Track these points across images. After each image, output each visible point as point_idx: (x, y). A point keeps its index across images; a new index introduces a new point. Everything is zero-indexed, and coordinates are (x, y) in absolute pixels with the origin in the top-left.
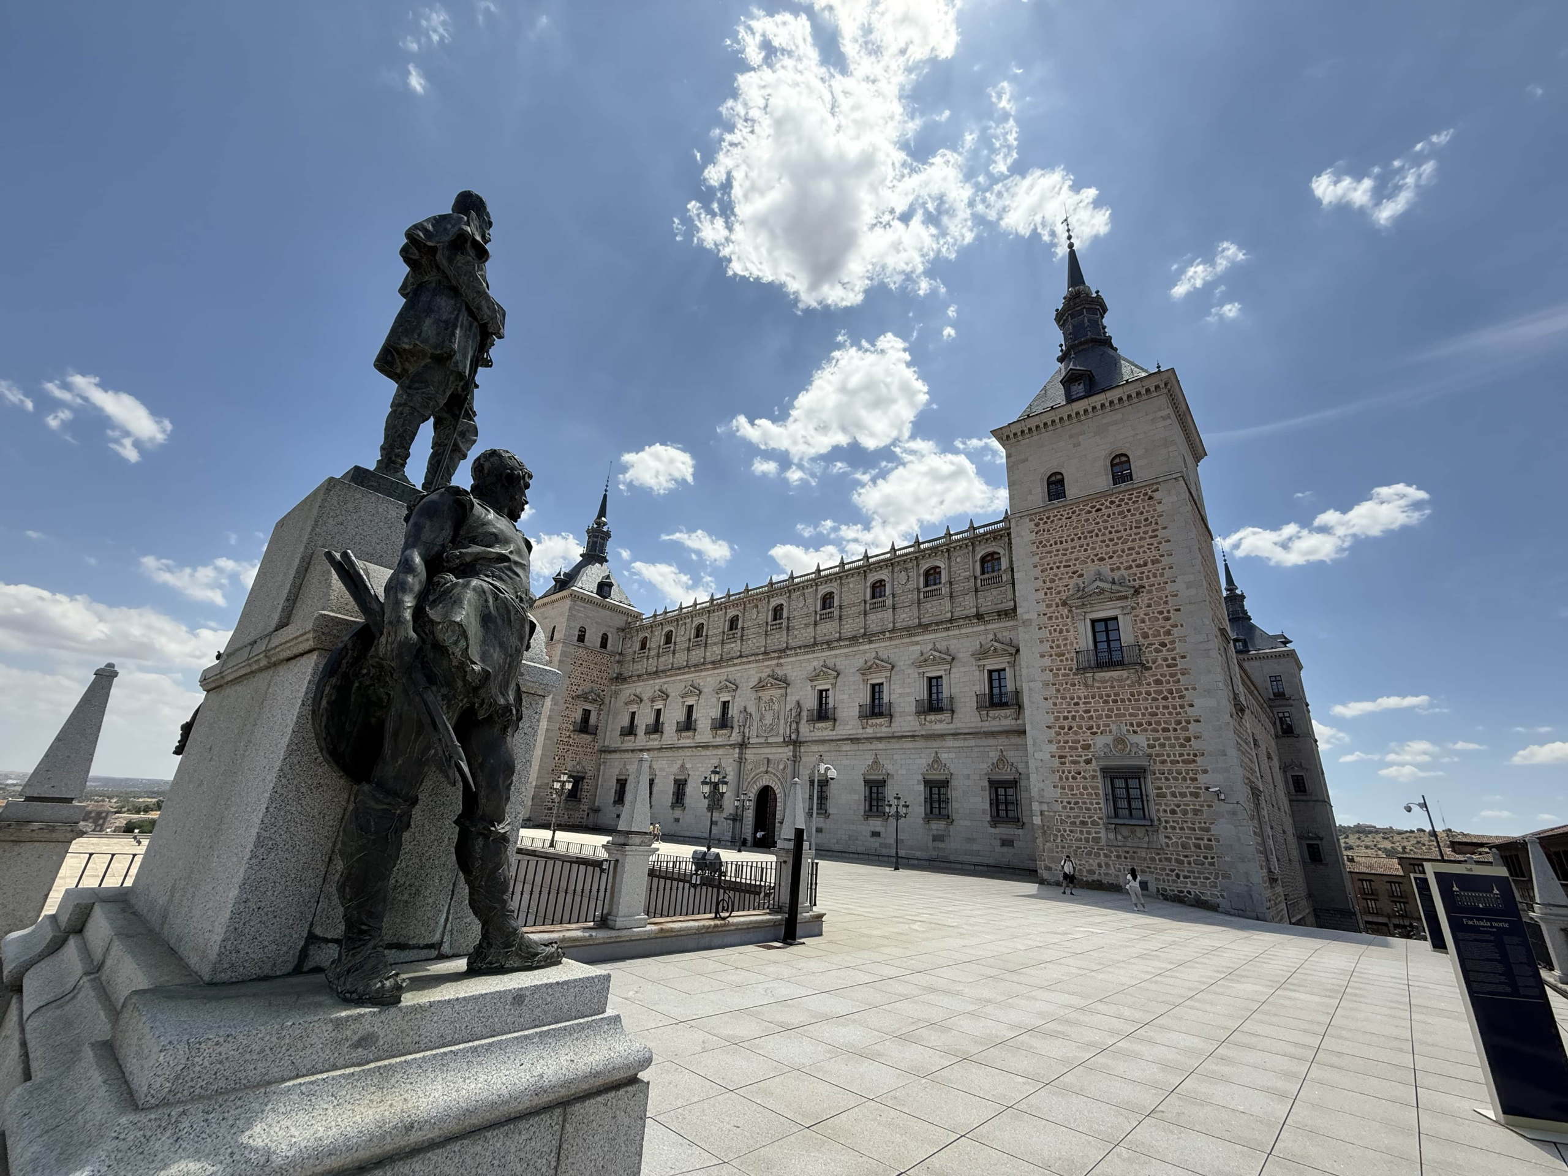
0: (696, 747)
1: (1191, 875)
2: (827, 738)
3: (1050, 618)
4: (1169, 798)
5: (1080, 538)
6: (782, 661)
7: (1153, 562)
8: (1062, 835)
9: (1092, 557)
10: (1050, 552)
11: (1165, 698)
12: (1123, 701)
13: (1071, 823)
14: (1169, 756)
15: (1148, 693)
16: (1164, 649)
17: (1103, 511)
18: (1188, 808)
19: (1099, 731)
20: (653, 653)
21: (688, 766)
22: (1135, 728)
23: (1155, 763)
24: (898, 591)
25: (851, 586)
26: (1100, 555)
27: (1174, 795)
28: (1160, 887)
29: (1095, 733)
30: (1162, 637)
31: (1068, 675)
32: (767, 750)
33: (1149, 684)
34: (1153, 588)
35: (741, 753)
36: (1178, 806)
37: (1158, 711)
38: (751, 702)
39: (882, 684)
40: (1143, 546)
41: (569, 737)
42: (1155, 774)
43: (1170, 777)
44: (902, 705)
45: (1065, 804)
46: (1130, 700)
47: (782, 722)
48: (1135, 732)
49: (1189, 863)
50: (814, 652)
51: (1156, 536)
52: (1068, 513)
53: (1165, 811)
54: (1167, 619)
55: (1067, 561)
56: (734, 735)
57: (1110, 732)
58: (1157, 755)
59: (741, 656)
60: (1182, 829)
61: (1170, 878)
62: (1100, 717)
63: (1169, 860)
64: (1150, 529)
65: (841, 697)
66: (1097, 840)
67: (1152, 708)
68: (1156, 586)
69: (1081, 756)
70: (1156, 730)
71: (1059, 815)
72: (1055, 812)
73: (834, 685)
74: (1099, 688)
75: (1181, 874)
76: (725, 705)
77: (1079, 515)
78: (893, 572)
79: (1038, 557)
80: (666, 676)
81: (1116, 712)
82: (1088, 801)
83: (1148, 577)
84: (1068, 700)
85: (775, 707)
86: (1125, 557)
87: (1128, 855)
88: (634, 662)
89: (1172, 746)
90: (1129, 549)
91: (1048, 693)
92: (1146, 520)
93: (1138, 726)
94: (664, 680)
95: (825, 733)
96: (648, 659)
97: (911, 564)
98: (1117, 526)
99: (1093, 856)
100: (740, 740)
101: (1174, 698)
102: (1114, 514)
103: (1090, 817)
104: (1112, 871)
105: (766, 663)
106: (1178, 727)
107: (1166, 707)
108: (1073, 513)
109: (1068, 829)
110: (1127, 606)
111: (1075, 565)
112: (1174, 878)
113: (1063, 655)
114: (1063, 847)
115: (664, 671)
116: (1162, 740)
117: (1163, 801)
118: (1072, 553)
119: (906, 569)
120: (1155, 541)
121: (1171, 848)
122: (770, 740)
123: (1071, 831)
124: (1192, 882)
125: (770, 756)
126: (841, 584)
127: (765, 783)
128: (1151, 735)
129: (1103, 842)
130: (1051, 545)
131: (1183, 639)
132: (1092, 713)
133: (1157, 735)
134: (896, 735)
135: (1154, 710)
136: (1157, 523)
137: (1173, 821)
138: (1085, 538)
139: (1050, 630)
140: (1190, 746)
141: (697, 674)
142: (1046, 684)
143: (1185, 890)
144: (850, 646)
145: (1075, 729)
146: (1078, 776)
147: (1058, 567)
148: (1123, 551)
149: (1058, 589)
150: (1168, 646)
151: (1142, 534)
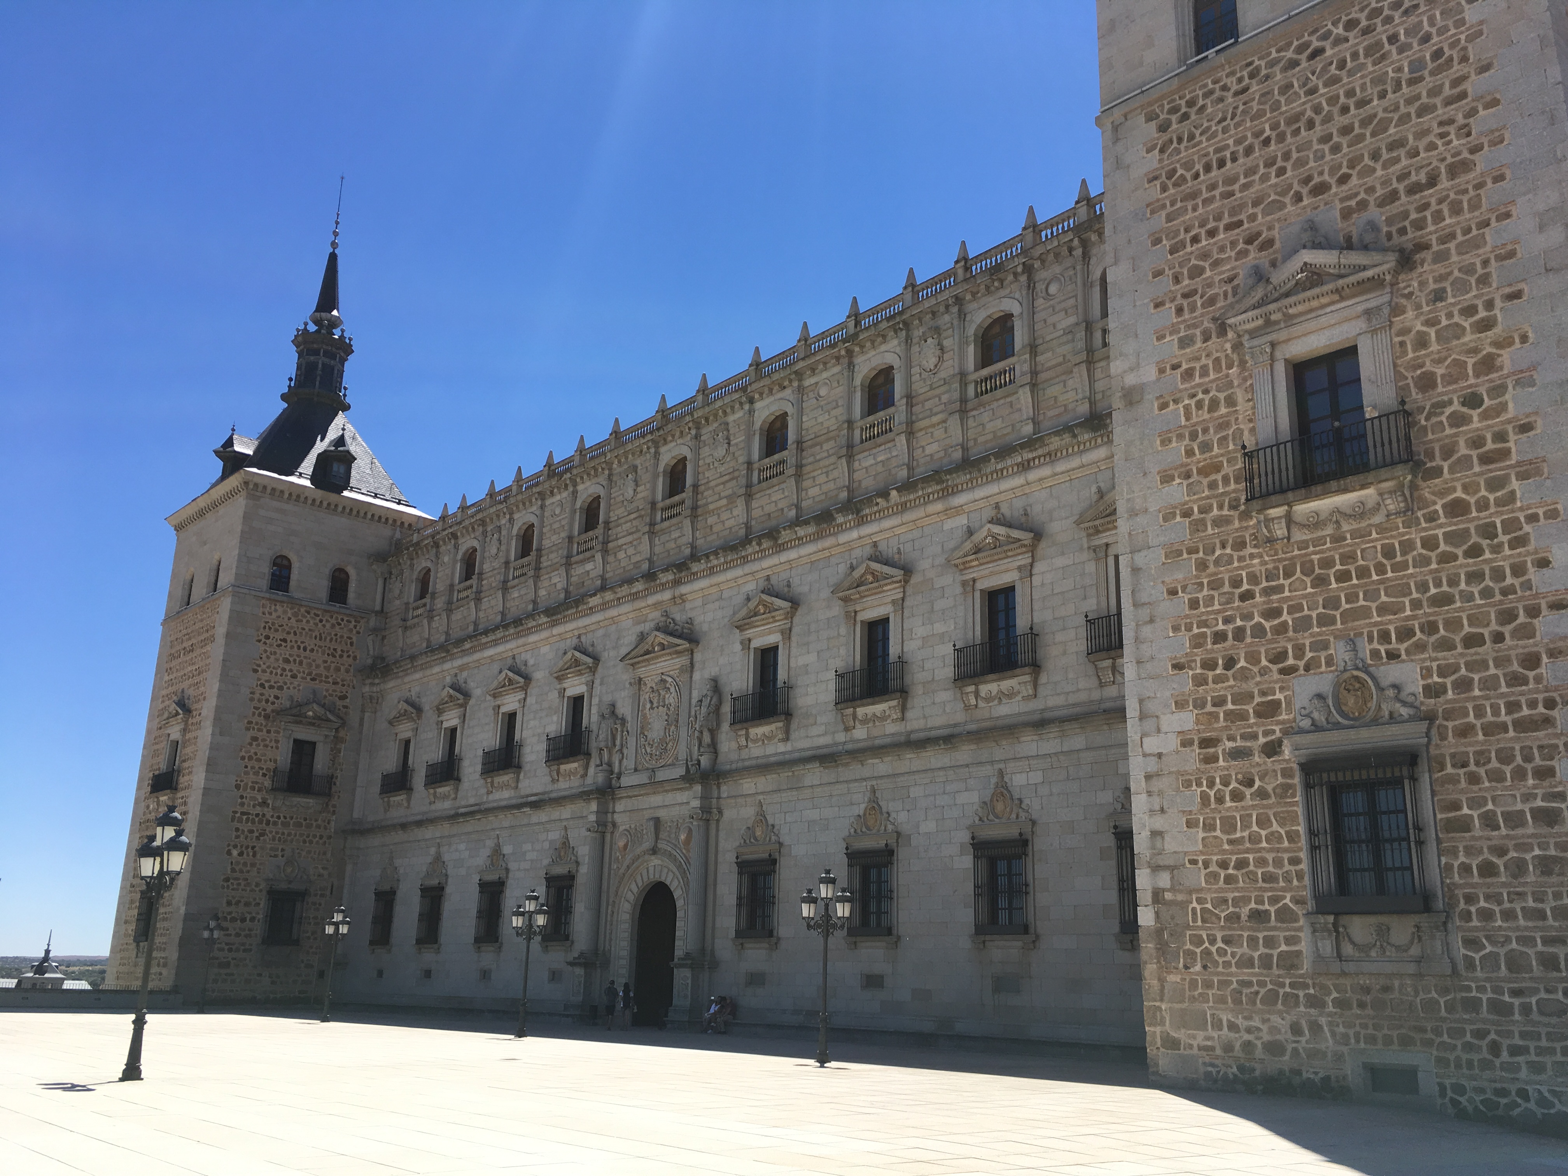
0: (519, 806)
1: (1532, 1045)
2: (773, 759)
3: (1189, 374)
4: (1477, 831)
5: (1267, 142)
6: (684, 589)
7: (1453, 171)
8: (1207, 953)
9: (1296, 187)
10: (1194, 195)
11: (1475, 551)
12: (1363, 573)
13: (1228, 918)
14: (1479, 712)
15: (1430, 543)
16: (1475, 414)
17: (1329, 52)
18: (1528, 857)
19: (1301, 664)
20: (440, 603)
21: (507, 850)
22: (1394, 645)
23: (1443, 738)
24: (919, 387)
25: (823, 392)
26: (1317, 180)
27: (1489, 821)
28: (1447, 1082)
29: (1292, 670)
30: (1472, 381)
31: (1227, 521)
32: (656, 800)
33: (1432, 518)
34: (1452, 245)
35: (603, 812)
36: (1501, 851)
37: (1455, 591)
38: (624, 694)
39: (887, 620)
40: (1428, 132)
41: (264, 803)
42: (1442, 767)
43: (1482, 771)
44: (928, 665)
45: (1213, 868)
46: (1381, 569)
47: (683, 732)
48: (1393, 656)
49: (1526, 1009)
50: (745, 560)
51: (1463, 95)
52: (1240, 80)
53: (1466, 869)
54: (1486, 325)
55: (1233, 212)
56: (592, 770)
57: (1330, 662)
58: (1448, 715)
59: (603, 588)
60: (1509, 915)
61: (1475, 1057)
62: (1303, 624)
63: (1473, 1005)
64: (1445, 79)
65: (801, 661)
66: (1290, 961)
67: (1438, 584)
68: (1460, 238)
69: (1255, 737)
70: (1446, 645)
71: (1199, 901)
72: (1190, 892)
73: (787, 634)
74: (1302, 545)
75: (1505, 1043)
76: (577, 703)
77: (1267, 77)
78: (908, 340)
79: (1163, 214)
80: (465, 652)
81: (1345, 606)
82: (1270, 857)
83: (1438, 217)
84: (1227, 588)
85: (671, 699)
86: (1379, 172)
87: (1368, 999)
88: (406, 628)
89: (1489, 684)
90: (1391, 147)
91: (1178, 576)
92: (1437, 54)
93: (1400, 639)
94: (458, 662)
95: (770, 750)
96: (431, 618)
97: (947, 318)
98: (1363, 87)
99: (1280, 1006)
100: (601, 778)
101: (1497, 549)
102: (1355, 56)
103: (1274, 900)
104: (1328, 1043)
105: (651, 600)
106: (1507, 630)
107: (1475, 577)
108: (1252, 76)
109: (1219, 936)
110: (1378, 308)
111: (1252, 218)
112: (1485, 1054)
113: (1217, 468)
114: (1208, 985)
115: (460, 642)
116: (1463, 671)
117: (1461, 840)
118: (1245, 187)
119: (937, 330)
120: (1457, 112)
121: (1479, 974)
122: (661, 775)
123: (1227, 941)
124: (1531, 1065)
125: (661, 814)
126: (801, 390)
127: (654, 876)
128: (1436, 659)
129: (1306, 966)
130: (1196, 176)
131: (1524, 380)
132: (1285, 616)
133: (1448, 658)
134: (914, 737)
135: (1445, 588)
136: (1464, 59)
137: (1487, 898)
138: (1281, 138)
139: (1187, 408)
140: (1538, 679)
141: (521, 641)
142: (1173, 553)
143: (1513, 1088)
144: (819, 536)
145: (1242, 663)
146: (1248, 792)
147: (1212, 233)
148: (1375, 156)
149: (1211, 292)
150: (1487, 402)
151: (1424, 99)
